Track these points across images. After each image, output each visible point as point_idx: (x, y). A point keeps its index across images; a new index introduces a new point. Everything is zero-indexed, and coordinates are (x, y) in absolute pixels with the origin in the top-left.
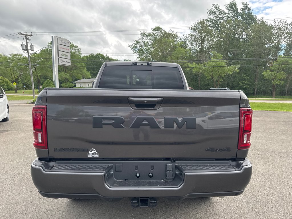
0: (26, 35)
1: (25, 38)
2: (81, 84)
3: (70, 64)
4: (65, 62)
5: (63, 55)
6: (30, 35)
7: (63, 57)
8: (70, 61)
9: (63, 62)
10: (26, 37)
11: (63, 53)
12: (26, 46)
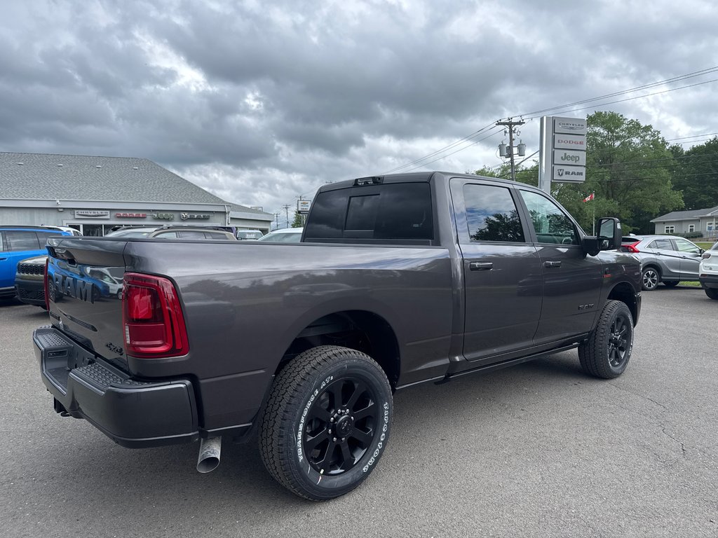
0: (511, 125)
1: (508, 130)
2: (670, 226)
3: (583, 178)
4: (569, 174)
5: (566, 157)
6: (520, 123)
7: (566, 162)
8: (583, 170)
9: (564, 174)
10: (510, 128)
11: (565, 154)
12: (510, 149)
